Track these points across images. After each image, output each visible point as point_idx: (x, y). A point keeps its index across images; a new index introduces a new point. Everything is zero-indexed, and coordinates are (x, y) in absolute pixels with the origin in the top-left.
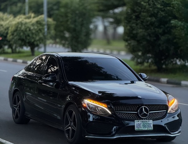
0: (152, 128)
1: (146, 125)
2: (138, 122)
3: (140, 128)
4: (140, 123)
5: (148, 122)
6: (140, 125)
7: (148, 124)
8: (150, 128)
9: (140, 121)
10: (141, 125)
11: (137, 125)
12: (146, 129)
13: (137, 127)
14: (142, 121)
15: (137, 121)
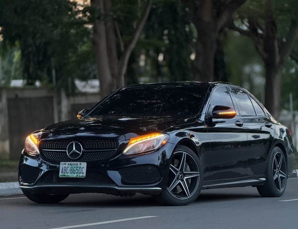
0: (84, 175)
1: (75, 169)
2: (65, 166)
3: (66, 174)
4: (66, 166)
5: (79, 165)
6: (66, 169)
7: (78, 169)
8: (81, 175)
9: (67, 163)
10: (68, 169)
11: (62, 170)
12: (75, 176)
13: (62, 172)
14: (70, 163)
15: (63, 163)
